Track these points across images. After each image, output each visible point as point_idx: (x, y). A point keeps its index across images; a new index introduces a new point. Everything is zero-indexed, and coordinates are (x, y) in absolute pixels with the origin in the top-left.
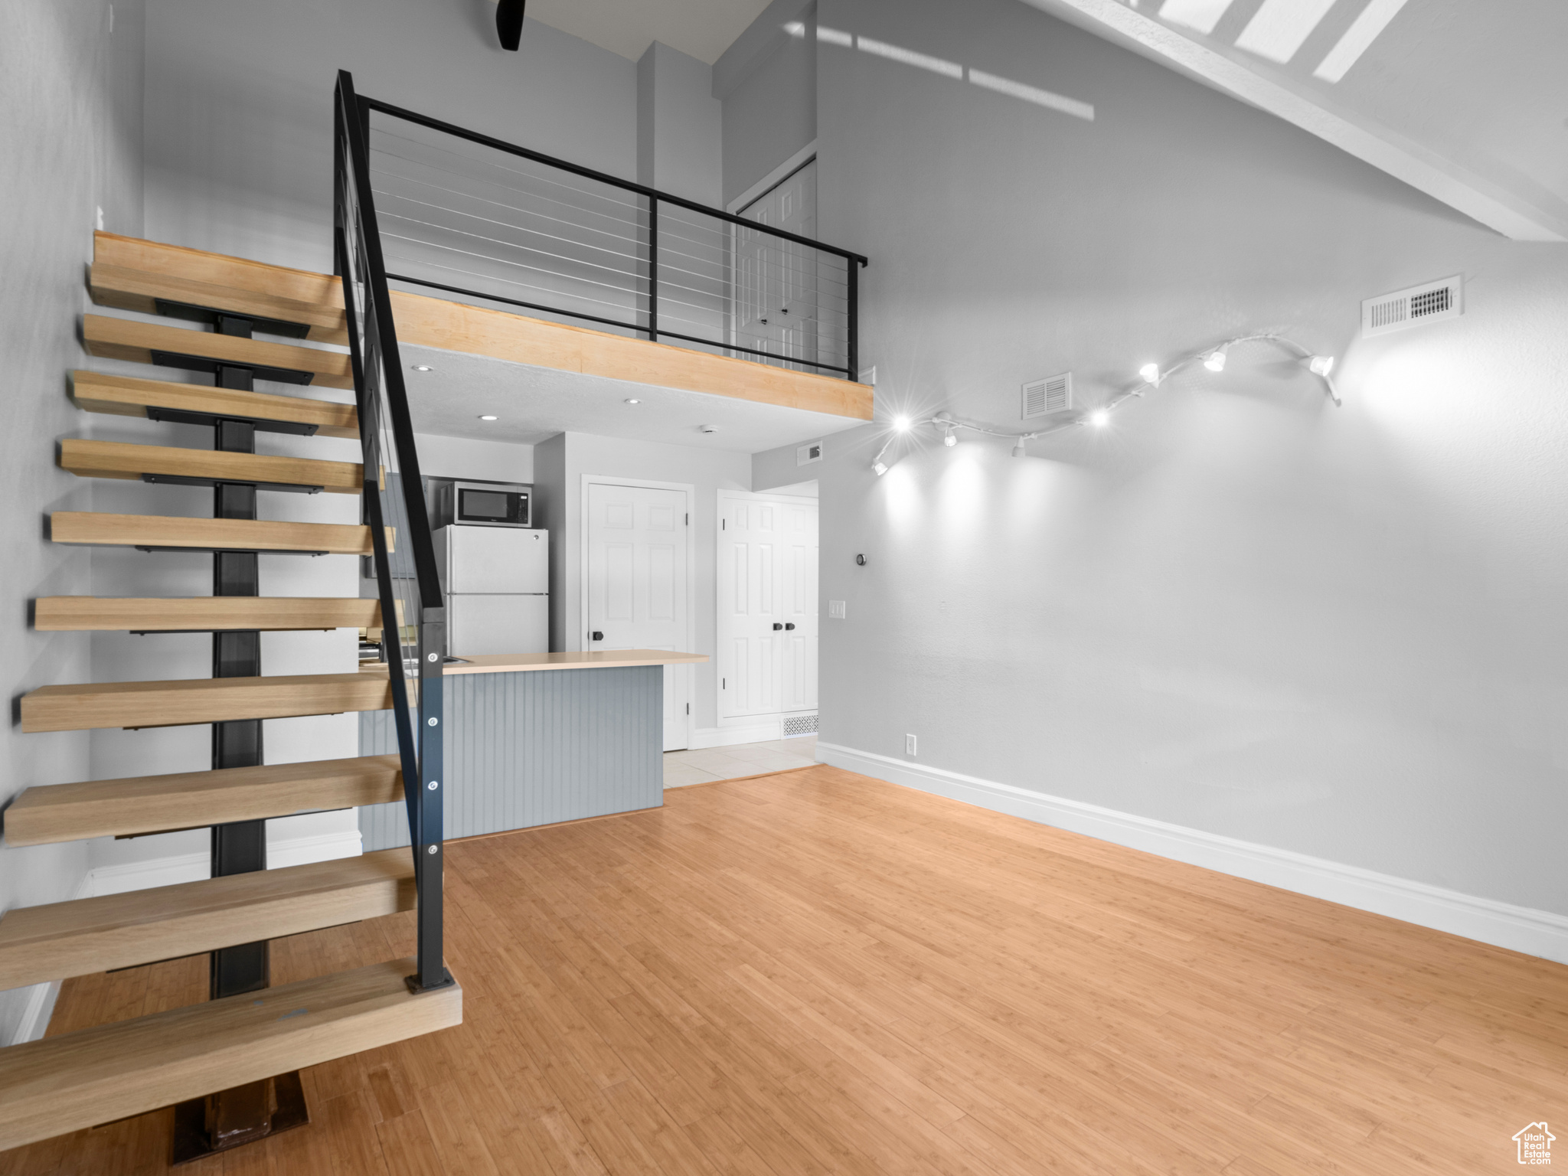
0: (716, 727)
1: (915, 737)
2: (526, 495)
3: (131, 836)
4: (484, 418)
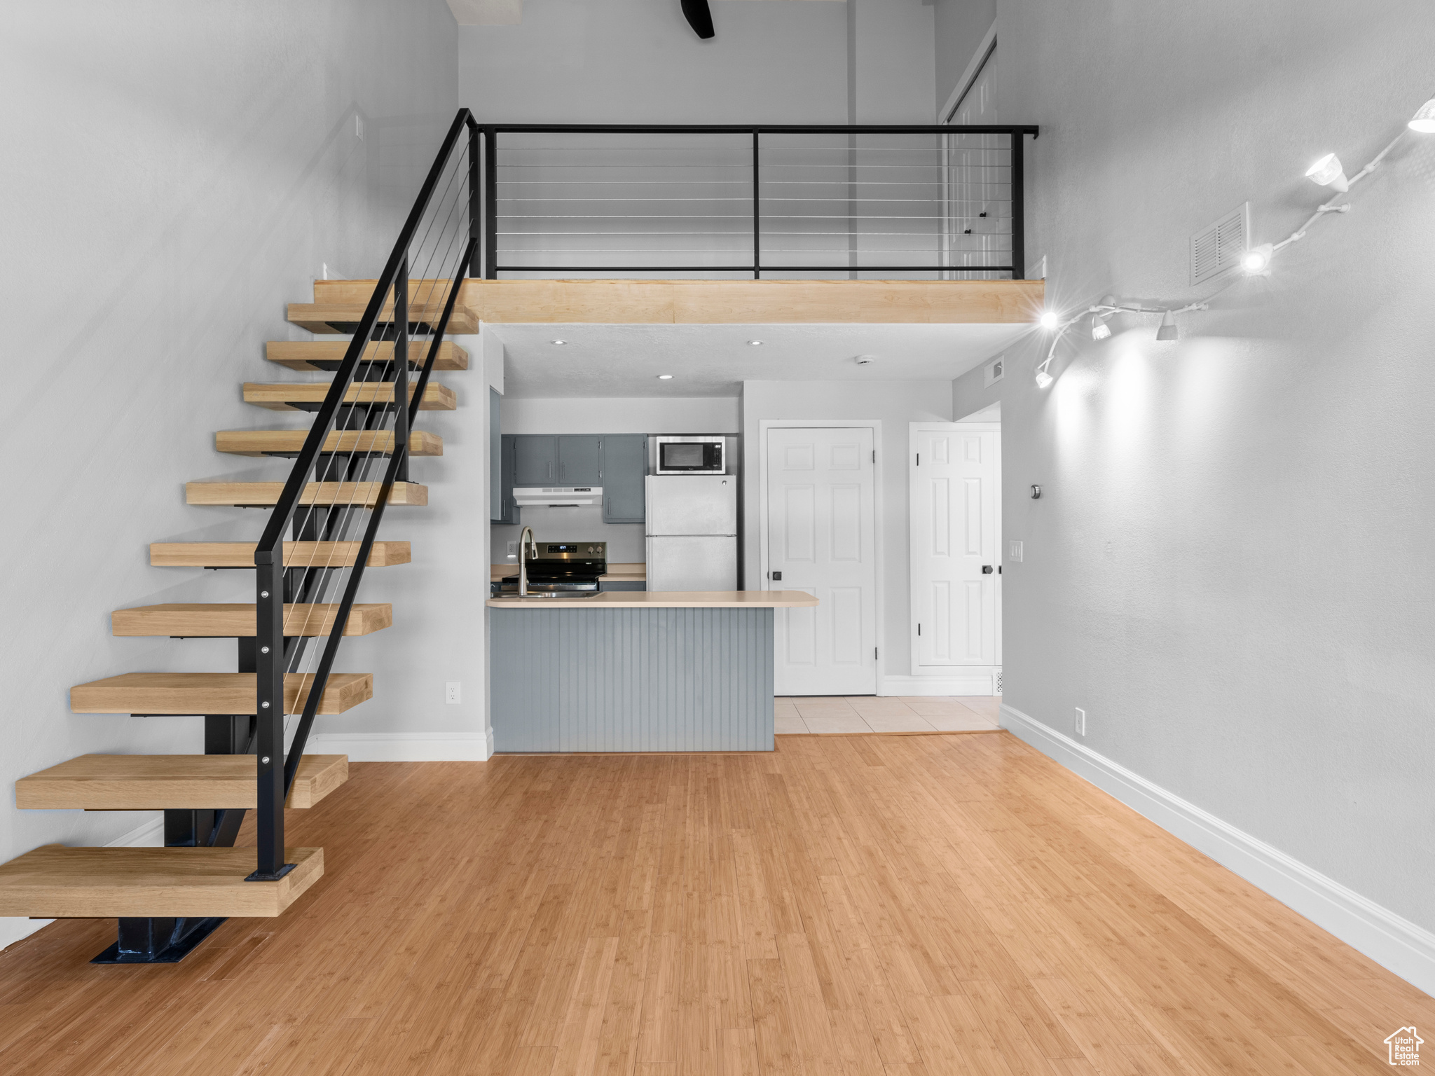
0: (911, 675)
1: (1083, 712)
2: (720, 444)
3: (145, 715)
4: (661, 377)
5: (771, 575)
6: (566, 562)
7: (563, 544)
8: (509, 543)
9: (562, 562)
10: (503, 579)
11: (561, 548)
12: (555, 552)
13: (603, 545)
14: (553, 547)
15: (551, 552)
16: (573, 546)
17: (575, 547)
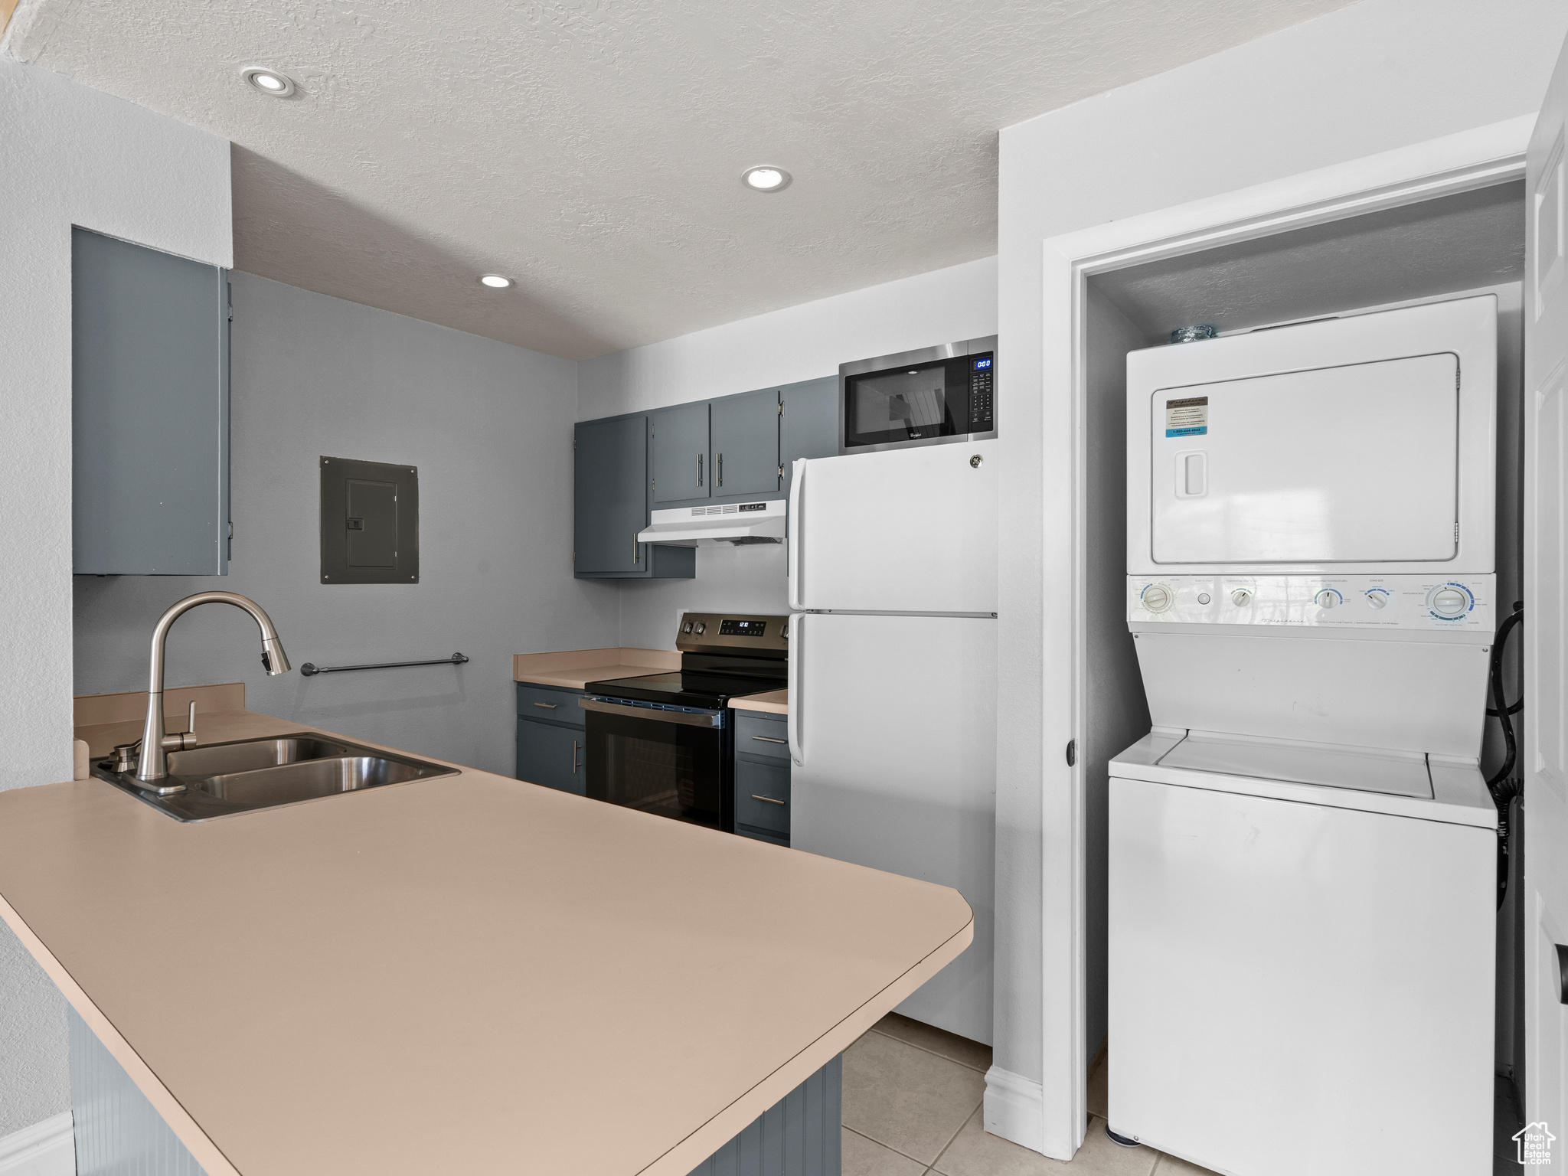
7: (745, 618)
8: (671, 613)
11: (742, 625)
12: (730, 634)
14: (729, 624)
15: (725, 634)
16: (760, 623)
17: (762, 625)
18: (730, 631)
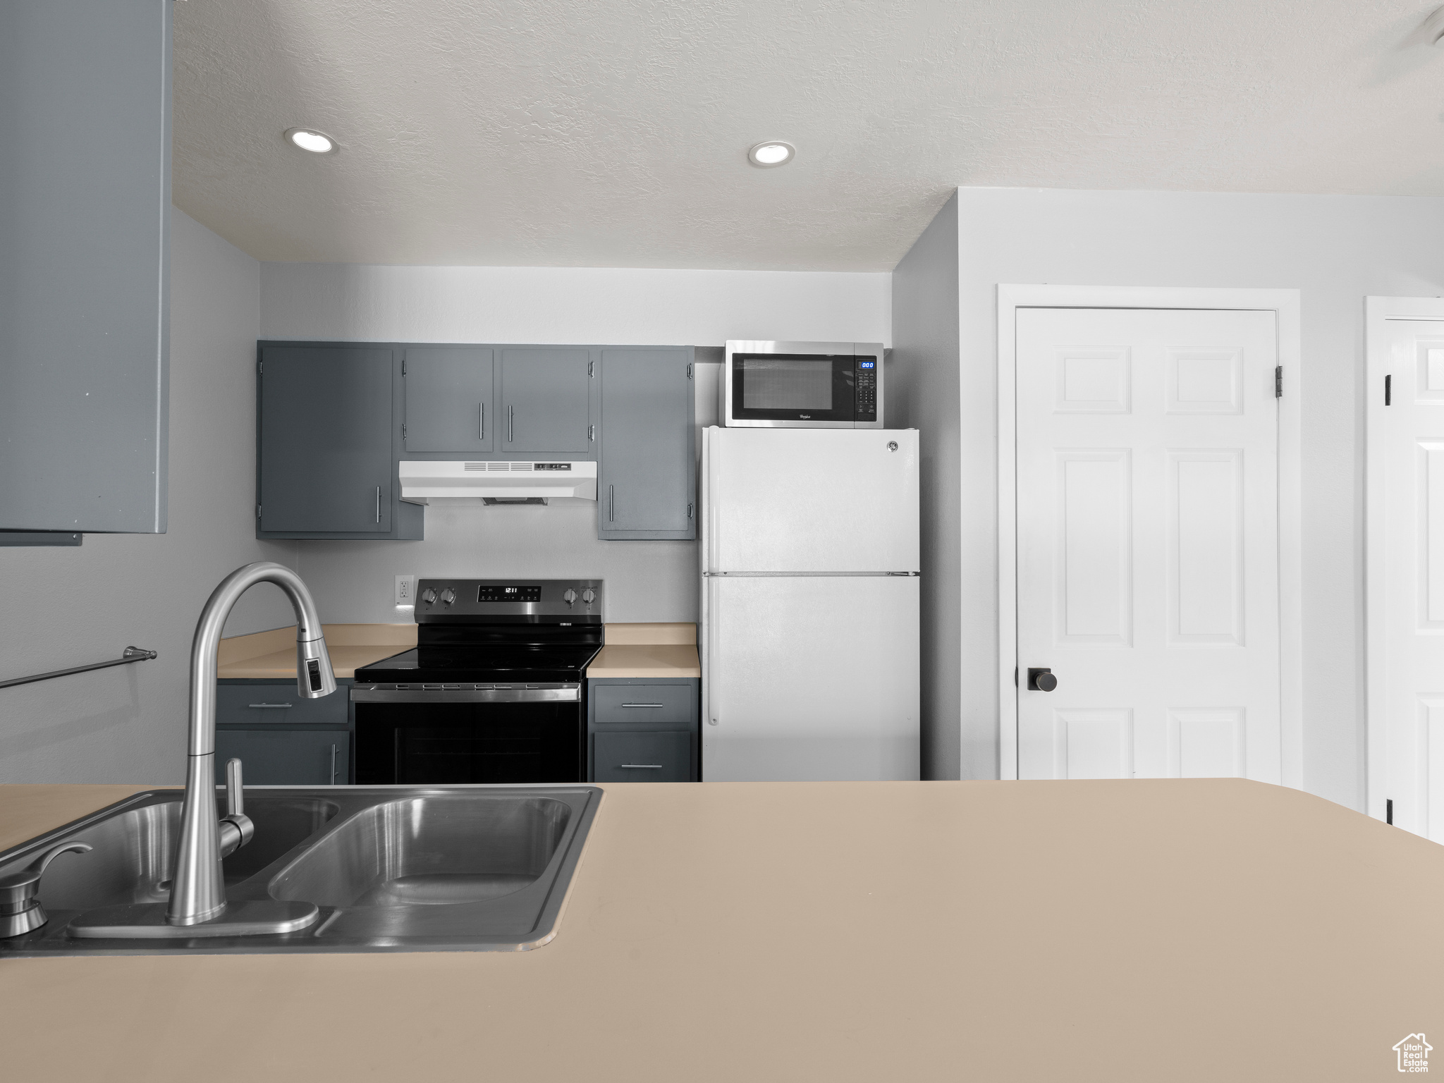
2: (874, 358)
5: (1024, 678)
6: (530, 622)
7: (511, 583)
8: (399, 579)
9: (522, 621)
10: (357, 672)
11: (508, 591)
12: (493, 600)
13: (597, 585)
14: (490, 590)
15: (486, 601)
16: (533, 588)
17: (536, 590)
18: (493, 598)
